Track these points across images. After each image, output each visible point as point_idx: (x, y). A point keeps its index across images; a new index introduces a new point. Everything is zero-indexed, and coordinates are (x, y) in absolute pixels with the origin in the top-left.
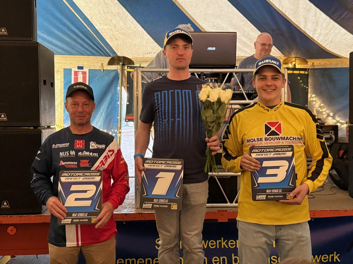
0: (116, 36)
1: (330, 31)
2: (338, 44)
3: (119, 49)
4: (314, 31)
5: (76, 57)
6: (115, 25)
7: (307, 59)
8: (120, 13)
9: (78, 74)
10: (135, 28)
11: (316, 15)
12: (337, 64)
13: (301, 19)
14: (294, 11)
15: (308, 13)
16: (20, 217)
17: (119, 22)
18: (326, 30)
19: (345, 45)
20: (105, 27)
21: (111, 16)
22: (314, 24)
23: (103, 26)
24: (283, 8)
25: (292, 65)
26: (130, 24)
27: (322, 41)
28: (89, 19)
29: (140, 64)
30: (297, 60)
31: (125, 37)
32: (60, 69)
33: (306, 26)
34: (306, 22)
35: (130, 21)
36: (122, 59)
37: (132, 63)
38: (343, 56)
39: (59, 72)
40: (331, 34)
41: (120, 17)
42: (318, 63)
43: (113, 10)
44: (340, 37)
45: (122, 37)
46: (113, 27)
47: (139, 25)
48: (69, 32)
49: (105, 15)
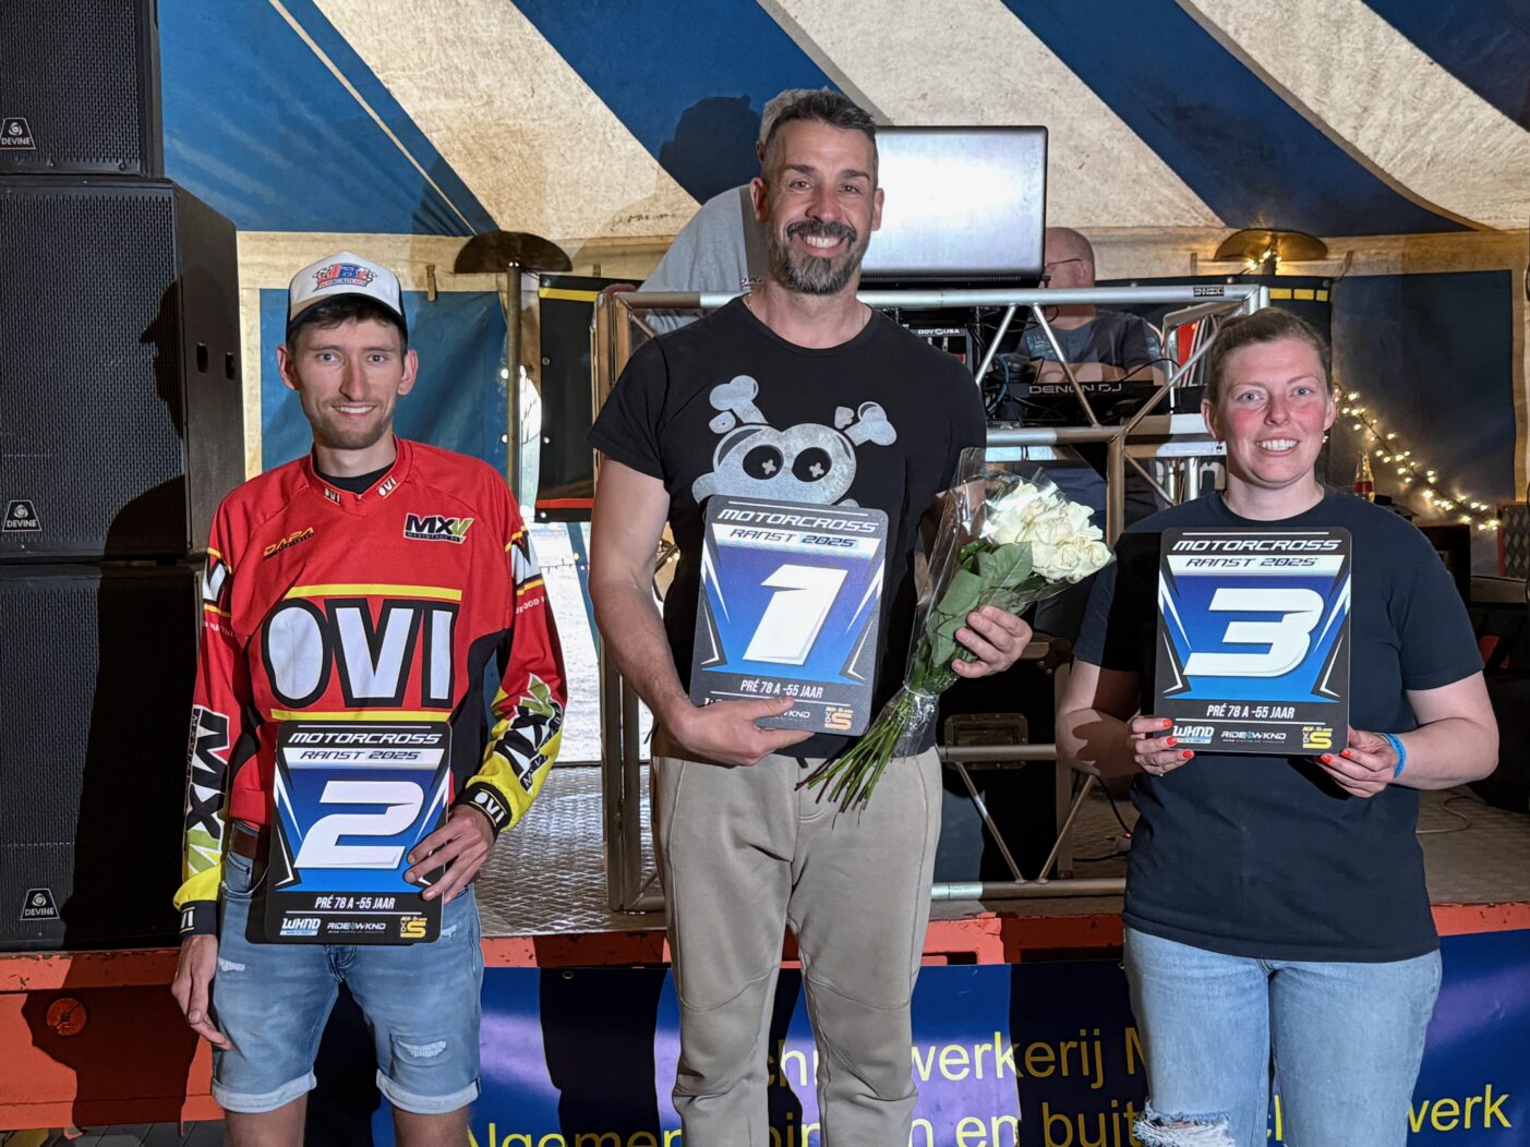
0: (494, 146)
1: (1430, 113)
2: (1462, 171)
3: (504, 201)
4: (1360, 114)
5: (315, 240)
6: (489, 97)
7: (1322, 237)
8: (509, 41)
10: (578, 105)
11: (1370, 44)
12: (1454, 256)
13: (1307, 62)
14: (1277, 30)
15: (1339, 37)
16: (107, 958)
17: (506, 79)
18: (1415, 109)
19: (1495, 175)
20: (445, 105)
21: (473, 55)
22: (1363, 86)
23: (435, 101)
24: (1226, 14)
25: (1259, 263)
26: (553, 92)
27: (1392, 159)
28: (374, 70)
29: (597, 267)
30: (1279, 241)
32: (245, 292)
33: (1324, 91)
34: (1326, 77)
35: (553, 77)
36: (519, 245)
37: (559, 263)
38: (1480, 221)
40: (1435, 129)
41: (509, 58)
42: (1373, 251)
43: (476, 27)
44: (1472, 138)
45: (517, 147)
46: (480, 103)
47: (593, 96)
48: (285, 131)
49: (444, 49)
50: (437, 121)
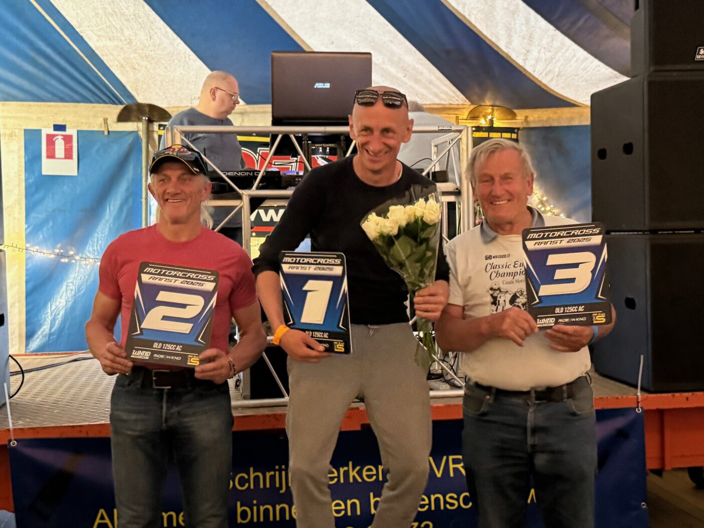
0: (133, 63)
1: (556, 53)
2: (572, 79)
3: (139, 88)
4: (526, 54)
5: (50, 106)
6: (130, 40)
7: (514, 109)
8: (138, 14)
9: (55, 140)
10: (172, 45)
11: (528, 22)
12: (572, 118)
13: (501, 29)
14: (487, 15)
17: (137, 32)
18: (549, 51)
19: (586, 81)
20: (109, 43)
21: (121, 21)
22: (526, 41)
23: (104, 41)
24: (464, 8)
25: (486, 121)
26: (160, 38)
27: (541, 74)
28: (75, 27)
30: (495, 111)
31: (152, 64)
32: (17, 131)
33: (509, 43)
34: (510, 36)
35: (160, 31)
36: (147, 109)
38: (582, 102)
39: (15, 136)
40: (559, 60)
41: (138, 22)
42: (536, 116)
43: (123, 8)
44: (575, 64)
45: (144, 63)
46: (126, 43)
47: (179, 40)
48: (32, 54)
49: (108, 18)
50: (106, 51)
